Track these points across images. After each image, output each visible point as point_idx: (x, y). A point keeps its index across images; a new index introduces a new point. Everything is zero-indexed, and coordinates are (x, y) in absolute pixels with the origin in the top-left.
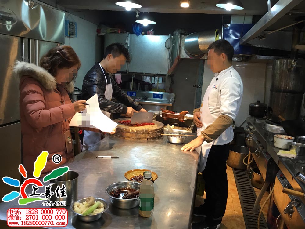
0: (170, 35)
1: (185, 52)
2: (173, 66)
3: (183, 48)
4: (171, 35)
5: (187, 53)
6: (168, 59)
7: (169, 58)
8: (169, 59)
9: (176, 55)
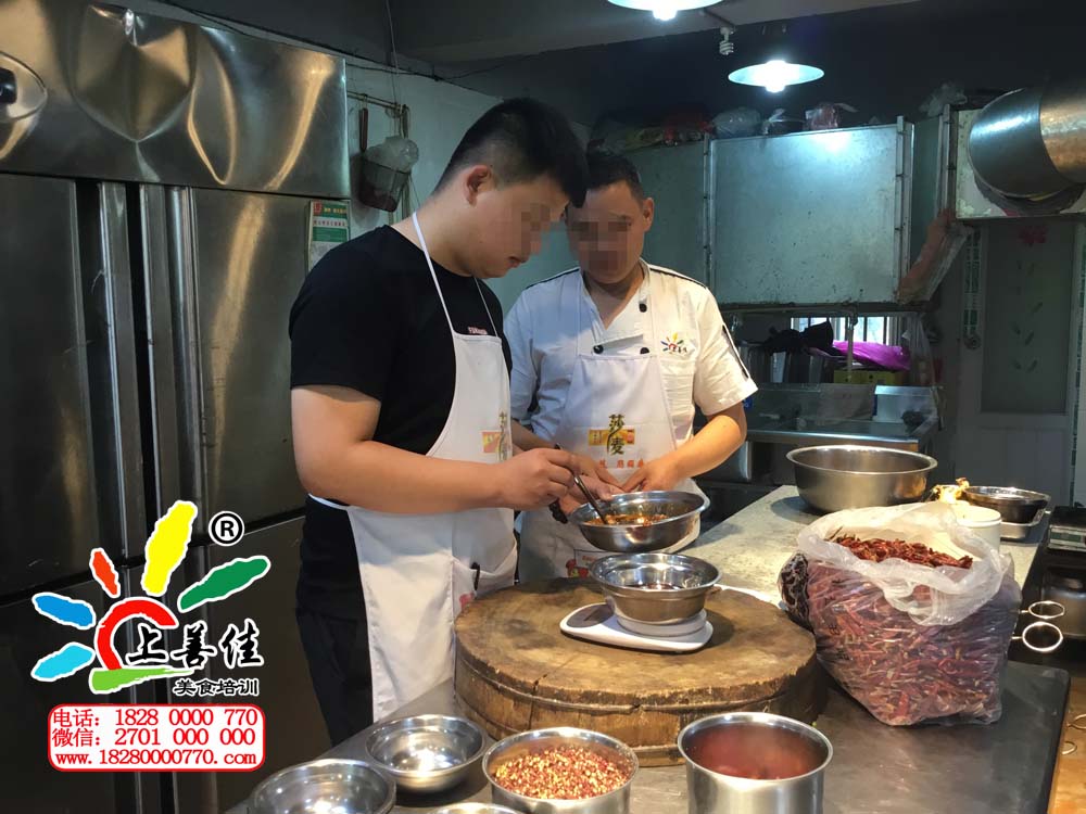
0: (900, 119)
1: (980, 187)
2: (919, 259)
3: (967, 174)
4: (906, 120)
5: (986, 193)
6: (896, 229)
7: (898, 226)
8: (899, 230)
9: (936, 210)
